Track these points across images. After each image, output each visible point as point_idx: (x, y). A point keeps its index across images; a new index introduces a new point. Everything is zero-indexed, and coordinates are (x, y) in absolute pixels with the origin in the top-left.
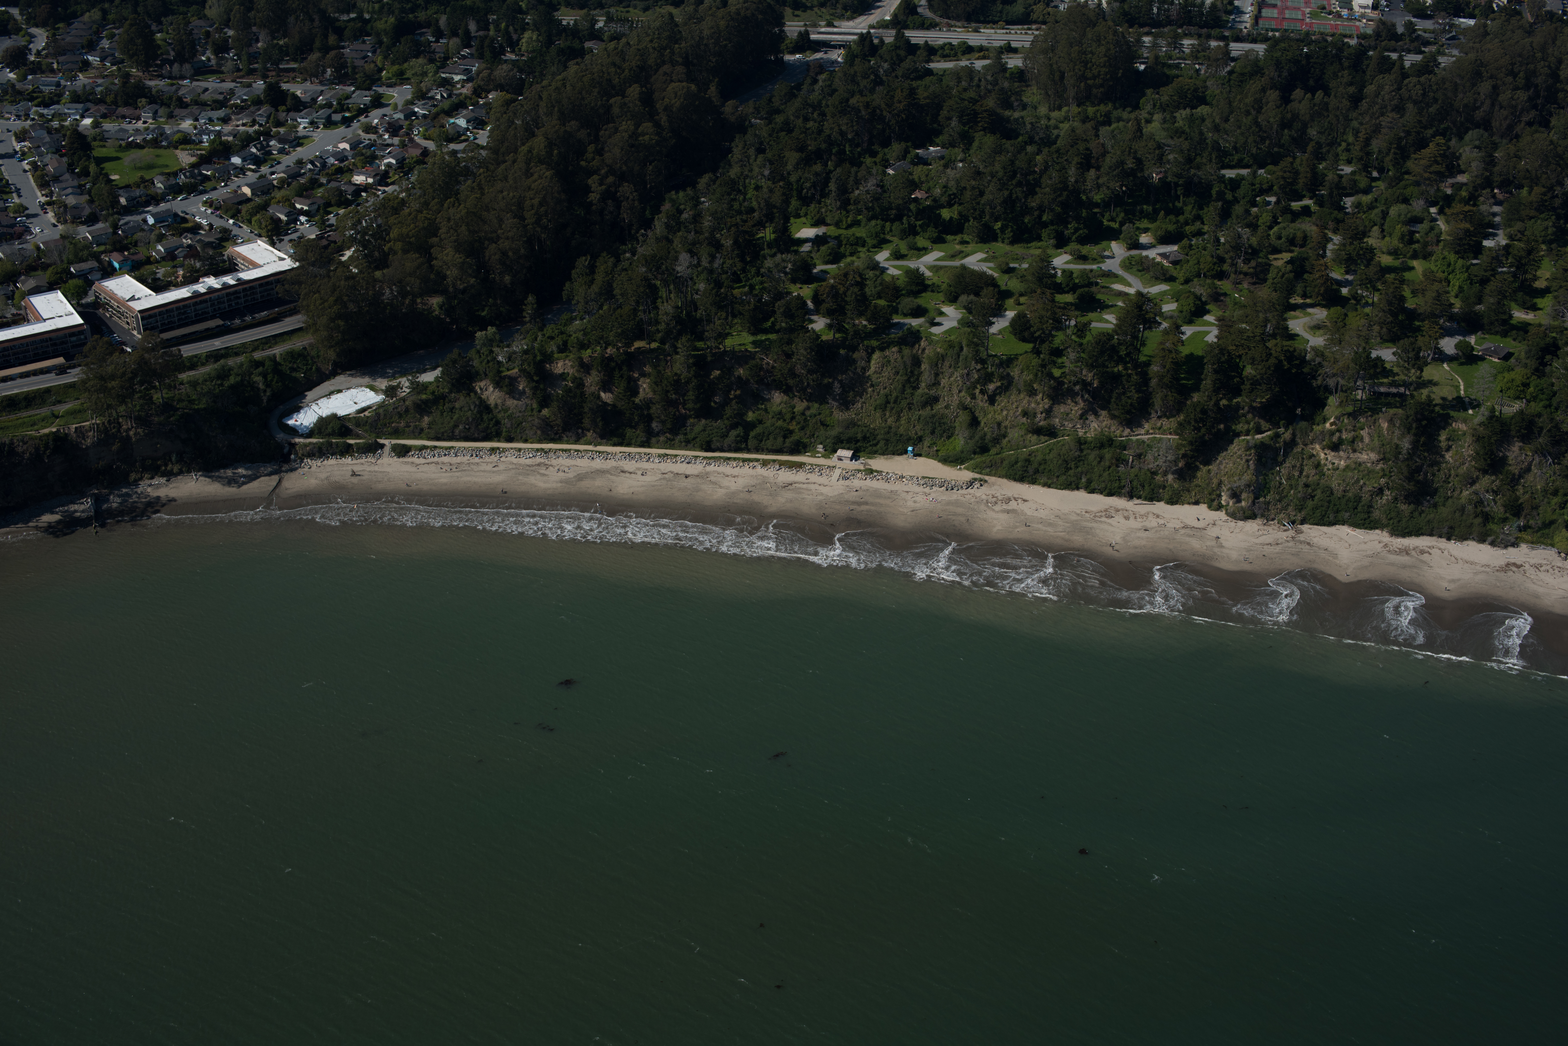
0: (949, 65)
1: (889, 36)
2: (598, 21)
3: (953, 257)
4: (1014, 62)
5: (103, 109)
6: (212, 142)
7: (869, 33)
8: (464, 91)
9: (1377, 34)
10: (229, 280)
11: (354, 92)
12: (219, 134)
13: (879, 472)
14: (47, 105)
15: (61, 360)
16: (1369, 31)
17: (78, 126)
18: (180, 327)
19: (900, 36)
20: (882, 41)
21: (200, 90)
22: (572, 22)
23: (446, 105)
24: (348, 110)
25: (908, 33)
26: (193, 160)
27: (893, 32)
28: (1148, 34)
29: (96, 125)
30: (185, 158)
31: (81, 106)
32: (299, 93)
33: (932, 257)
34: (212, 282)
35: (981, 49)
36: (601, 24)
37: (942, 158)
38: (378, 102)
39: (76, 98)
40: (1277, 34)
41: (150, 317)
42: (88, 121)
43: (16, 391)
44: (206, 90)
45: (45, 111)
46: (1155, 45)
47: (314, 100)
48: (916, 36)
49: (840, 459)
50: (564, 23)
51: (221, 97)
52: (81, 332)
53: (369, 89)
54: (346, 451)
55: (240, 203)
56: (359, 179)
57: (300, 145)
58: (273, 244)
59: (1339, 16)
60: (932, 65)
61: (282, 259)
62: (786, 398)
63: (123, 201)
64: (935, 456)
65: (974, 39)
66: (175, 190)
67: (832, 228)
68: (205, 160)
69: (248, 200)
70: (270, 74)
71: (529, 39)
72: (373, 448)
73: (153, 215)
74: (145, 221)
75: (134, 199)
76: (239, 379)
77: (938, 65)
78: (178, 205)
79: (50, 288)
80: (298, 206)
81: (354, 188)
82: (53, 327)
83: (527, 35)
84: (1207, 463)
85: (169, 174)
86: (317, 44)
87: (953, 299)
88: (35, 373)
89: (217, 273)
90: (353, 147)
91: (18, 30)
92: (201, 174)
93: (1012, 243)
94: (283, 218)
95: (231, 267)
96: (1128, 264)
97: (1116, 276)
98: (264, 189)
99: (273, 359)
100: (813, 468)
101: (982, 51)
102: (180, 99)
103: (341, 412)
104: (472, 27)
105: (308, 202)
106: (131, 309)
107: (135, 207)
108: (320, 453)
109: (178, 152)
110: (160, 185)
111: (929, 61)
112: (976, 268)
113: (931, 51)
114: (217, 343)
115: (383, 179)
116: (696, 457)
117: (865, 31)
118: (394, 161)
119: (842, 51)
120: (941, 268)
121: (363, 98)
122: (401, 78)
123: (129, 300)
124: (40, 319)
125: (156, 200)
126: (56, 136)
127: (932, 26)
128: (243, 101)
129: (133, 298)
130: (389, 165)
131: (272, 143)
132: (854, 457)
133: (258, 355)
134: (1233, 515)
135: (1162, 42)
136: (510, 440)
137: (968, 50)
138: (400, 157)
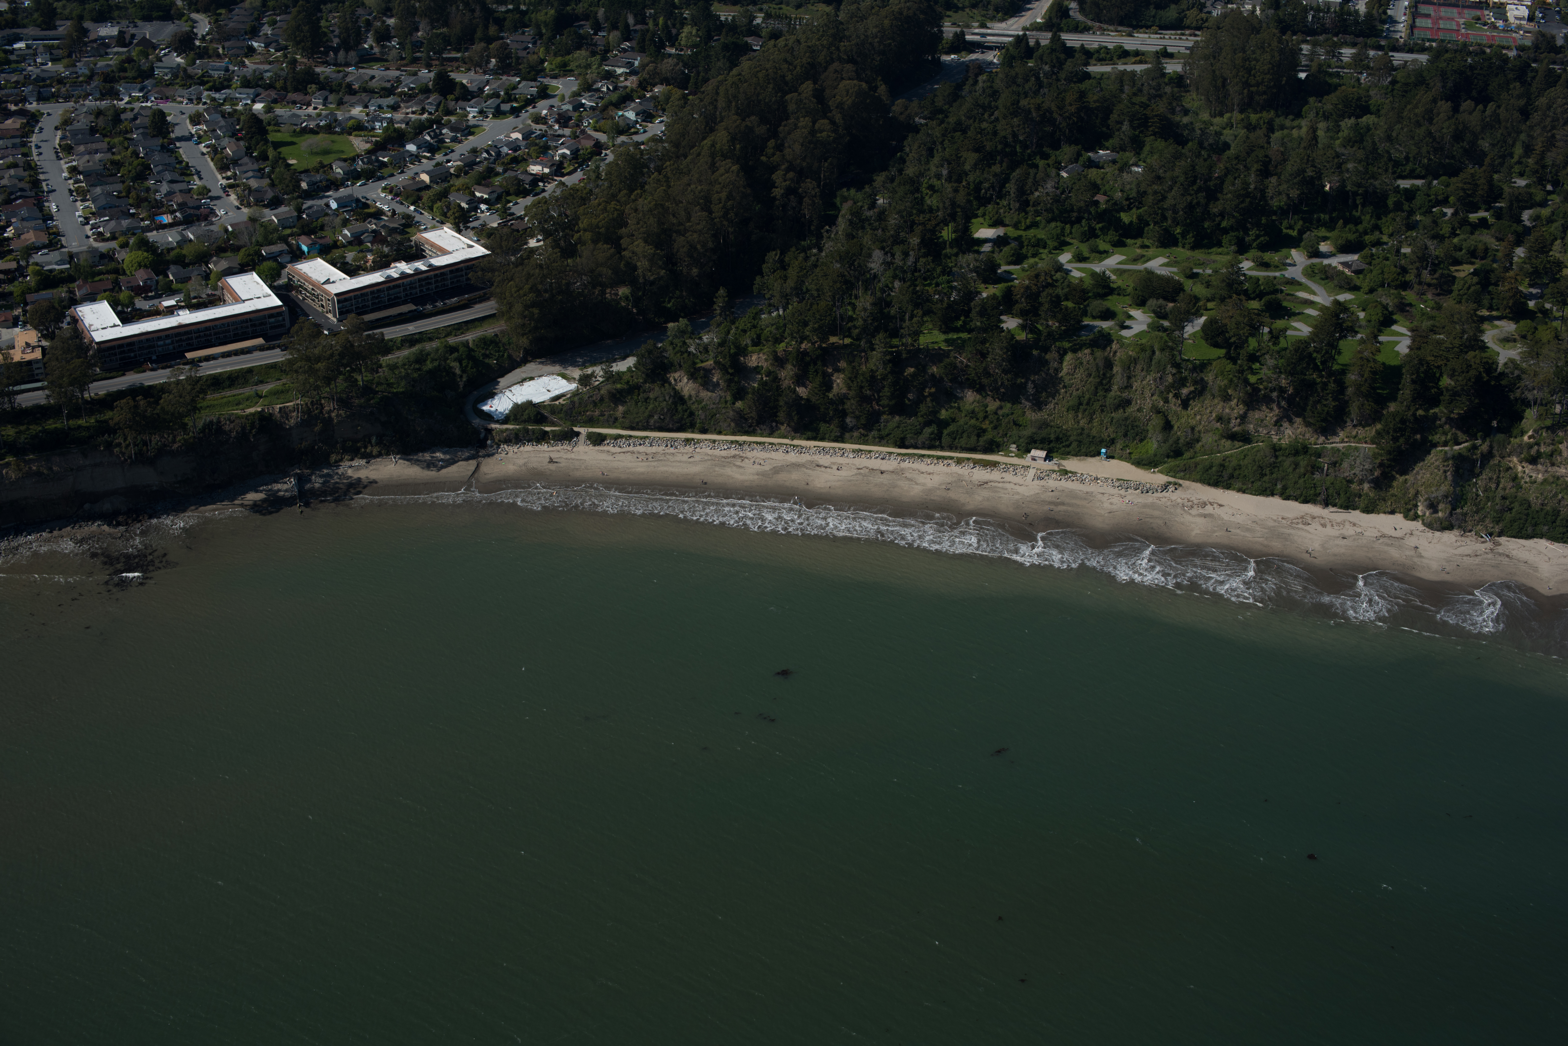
0: (1107, 69)
1: (1045, 38)
2: (755, 17)
3: (1135, 260)
4: (1172, 67)
5: (273, 94)
6: (386, 130)
7: (1025, 35)
8: (628, 84)
9: (1536, 47)
10: (421, 265)
11: (519, 82)
12: (391, 121)
13: (1074, 473)
14: (218, 90)
15: (260, 341)
16: (1528, 43)
17: (251, 110)
18: (373, 311)
19: (1056, 39)
20: (1038, 43)
21: (367, 78)
22: (730, 18)
23: (614, 97)
24: (516, 100)
25: (1064, 36)
26: (368, 146)
27: (1049, 35)
28: (1305, 41)
29: (268, 110)
30: (360, 144)
31: (252, 91)
32: (464, 82)
33: (1114, 261)
34: (404, 267)
35: (1137, 53)
36: (758, 21)
37: (1114, 162)
38: (544, 93)
39: (246, 84)
40: (1434, 44)
41: (346, 300)
42: (258, 106)
43: (219, 371)
44: (373, 77)
45: (217, 96)
46: (1313, 53)
47: (481, 90)
48: (1072, 40)
49: (1034, 459)
50: (723, 18)
51: (388, 85)
52: (280, 314)
53: (535, 80)
54: (542, 438)
55: (420, 190)
56: (535, 169)
57: (472, 134)
58: (459, 231)
59: (1494, 27)
60: (1091, 69)
61: (470, 246)
62: (978, 397)
63: (304, 185)
64: (1128, 459)
65: (1130, 43)
66: (354, 176)
67: (1010, 229)
68: (380, 147)
69: (427, 187)
70: (434, 63)
71: (687, 33)
72: (569, 436)
73: (336, 200)
74: (328, 205)
75: (315, 183)
76: (436, 364)
77: (1095, 69)
78: (358, 190)
79: (242, 270)
80: (478, 194)
81: (531, 178)
82: (252, 308)
83: (686, 30)
84: (1404, 472)
85: (345, 160)
86: (479, 34)
87: (1141, 303)
88: (236, 353)
89: (409, 259)
90: (526, 137)
91: (180, 16)
92: (378, 160)
93: (1193, 248)
94: (464, 205)
95: (416, 253)
96: (1310, 272)
97: (1300, 284)
98: (441, 176)
99: (466, 344)
100: (1007, 468)
101: (1138, 55)
102: (349, 86)
103: (536, 400)
104: (631, 20)
105: (489, 190)
106: (327, 292)
107: (316, 191)
108: (517, 439)
109: (351, 138)
110: (339, 170)
111: (1087, 64)
112: (1159, 272)
113: (1088, 55)
114: (411, 328)
115: (558, 169)
116: (890, 453)
117: (1021, 33)
118: (568, 152)
119: (996, 52)
120: (1125, 271)
121: (529, 89)
122: (564, 70)
123: (324, 283)
124: (238, 300)
125: (335, 185)
126: (231, 120)
127: (1086, 29)
128: (410, 89)
129: (328, 282)
130: (563, 156)
131: (444, 131)
132: (1048, 458)
133: (452, 341)
134: (1430, 526)
135: (1321, 50)
136: (704, 431)
137: (1124, 54)
138: (574, 148)
